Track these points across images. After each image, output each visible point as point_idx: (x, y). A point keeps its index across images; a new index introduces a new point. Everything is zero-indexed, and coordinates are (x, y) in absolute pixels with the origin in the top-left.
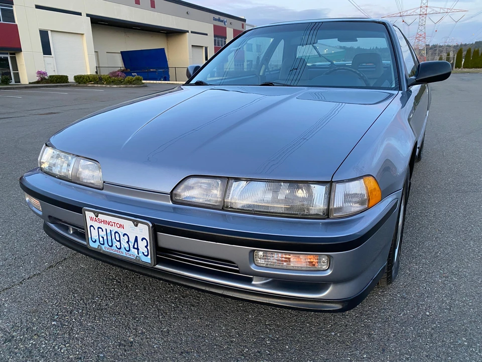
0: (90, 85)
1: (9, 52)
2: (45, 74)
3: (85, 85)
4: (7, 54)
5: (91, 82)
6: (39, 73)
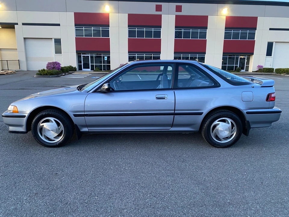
0: (282, 75)
1: (247, 55)
2: (262, 67)
3: (280, 74)
4: (246, 56)
5: (285, 73)
6: (259, 66)
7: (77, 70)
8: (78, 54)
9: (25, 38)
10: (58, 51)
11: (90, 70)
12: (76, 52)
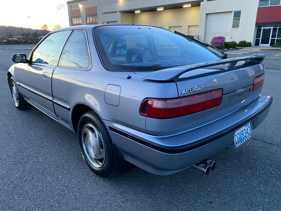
7: (252, 45)
8: (258, 27)
9: (207, 14)
10: (236, 25)
11: (268, 45)
12: (256, 25)
